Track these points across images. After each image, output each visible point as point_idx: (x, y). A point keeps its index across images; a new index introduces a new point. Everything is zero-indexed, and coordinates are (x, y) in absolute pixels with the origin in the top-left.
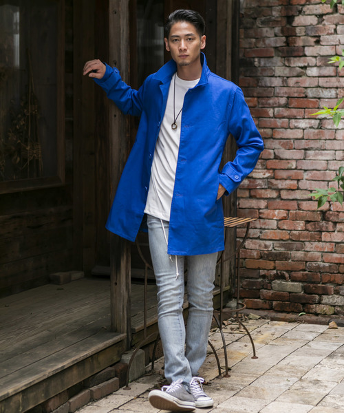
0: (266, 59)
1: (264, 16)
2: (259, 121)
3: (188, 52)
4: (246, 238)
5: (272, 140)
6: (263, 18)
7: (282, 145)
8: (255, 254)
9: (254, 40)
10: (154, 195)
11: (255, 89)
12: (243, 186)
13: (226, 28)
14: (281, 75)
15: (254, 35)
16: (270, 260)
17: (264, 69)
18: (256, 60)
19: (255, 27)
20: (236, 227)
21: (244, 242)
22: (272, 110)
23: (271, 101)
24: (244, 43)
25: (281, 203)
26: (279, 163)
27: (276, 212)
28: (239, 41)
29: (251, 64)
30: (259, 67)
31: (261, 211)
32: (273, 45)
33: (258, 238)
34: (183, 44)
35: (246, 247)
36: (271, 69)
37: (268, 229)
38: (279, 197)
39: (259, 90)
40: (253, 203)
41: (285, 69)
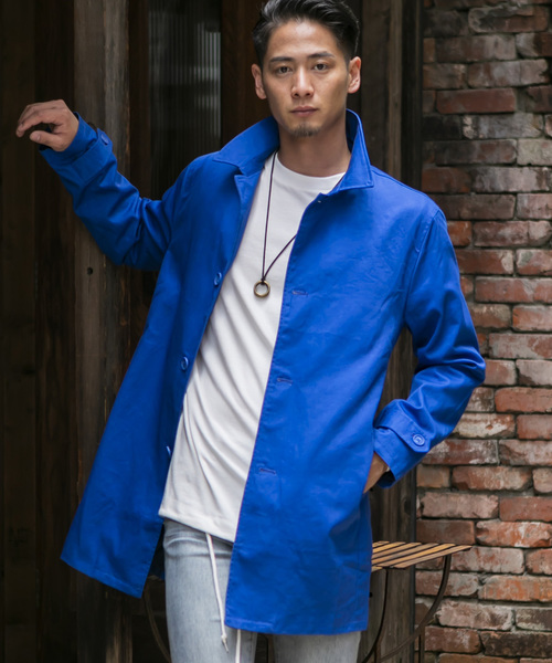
0: (494, 118)
1: (489, 4)
2: (475, 283)
3: (317, 100)
4: (440, 597)
5: (510, 334)
6: (486, 10)
7: (537, 348)
8: (465, 639)
9: (462, 67)
10: (191, 469)
11: (465, 197)
12: (433, 457)
13: (388, 37)
14: (535, 162)
15: (461, 53)
16: (506, 657)
17: (490, 144)
18: (468, 120)
19: (464, 32)
20: (413, 569)
21: (435, 607)
22: (509, 254)
23: (507, 231)
24: (436, 77)
25: (536, 503)
26: (531, 398)
27: (522, 528)
28: (421, 71)
29: (455, 132)
30: (476, 138)
31: (481, 524)
32: (513, 80)
33: (474, 597)
34: (303, 80)
35: (442, 622)
36: (508, 145)
37: (501, 573)
38: (530, 486)
39: (476, 201)
40: (461, 504)
41: (544, 145)
